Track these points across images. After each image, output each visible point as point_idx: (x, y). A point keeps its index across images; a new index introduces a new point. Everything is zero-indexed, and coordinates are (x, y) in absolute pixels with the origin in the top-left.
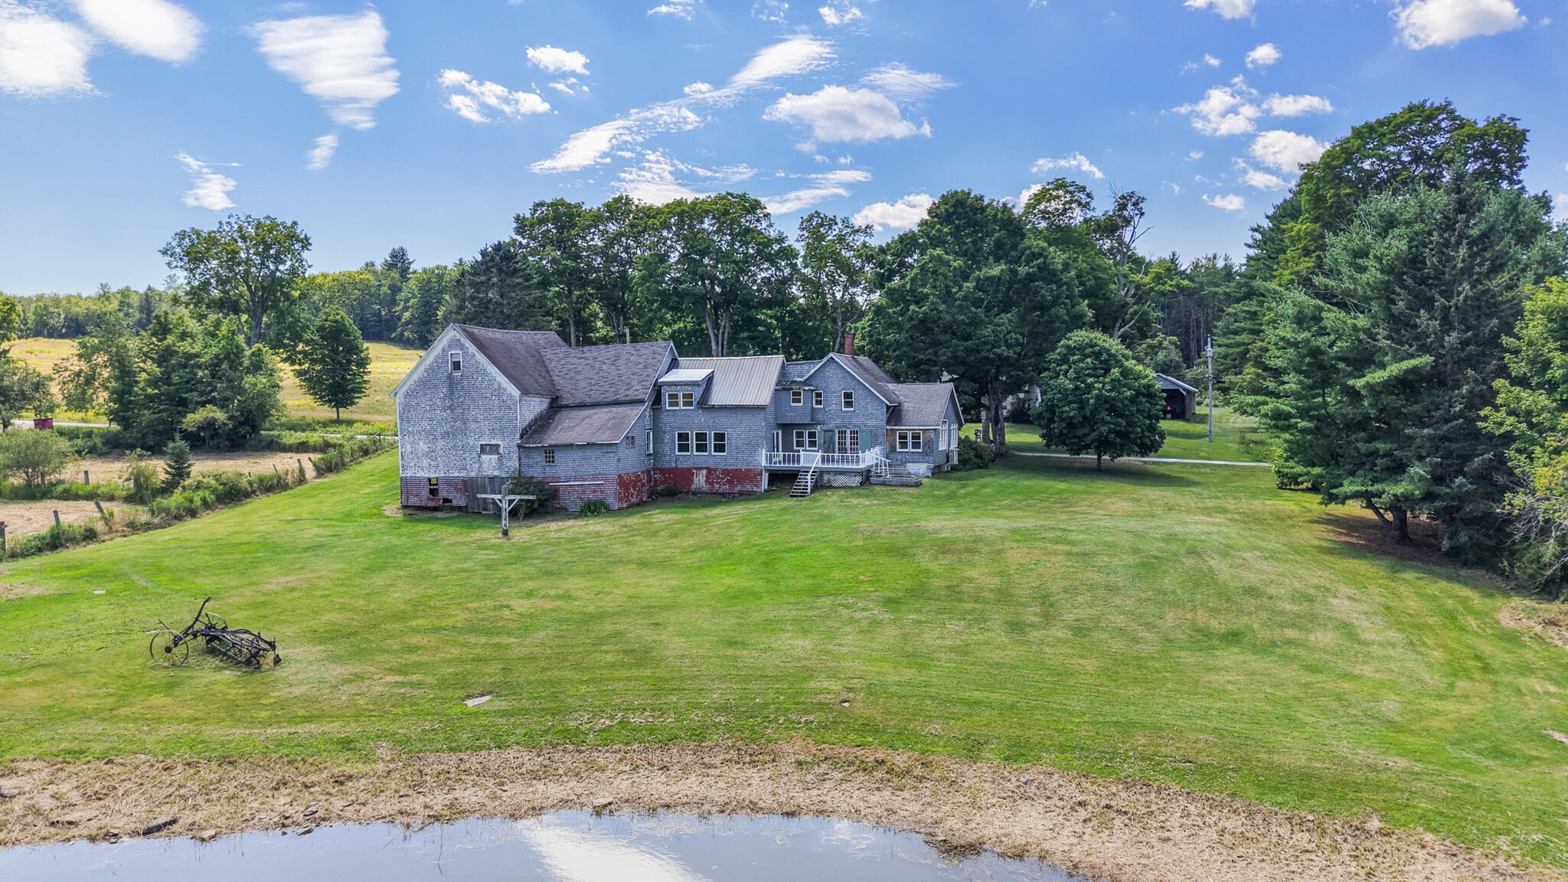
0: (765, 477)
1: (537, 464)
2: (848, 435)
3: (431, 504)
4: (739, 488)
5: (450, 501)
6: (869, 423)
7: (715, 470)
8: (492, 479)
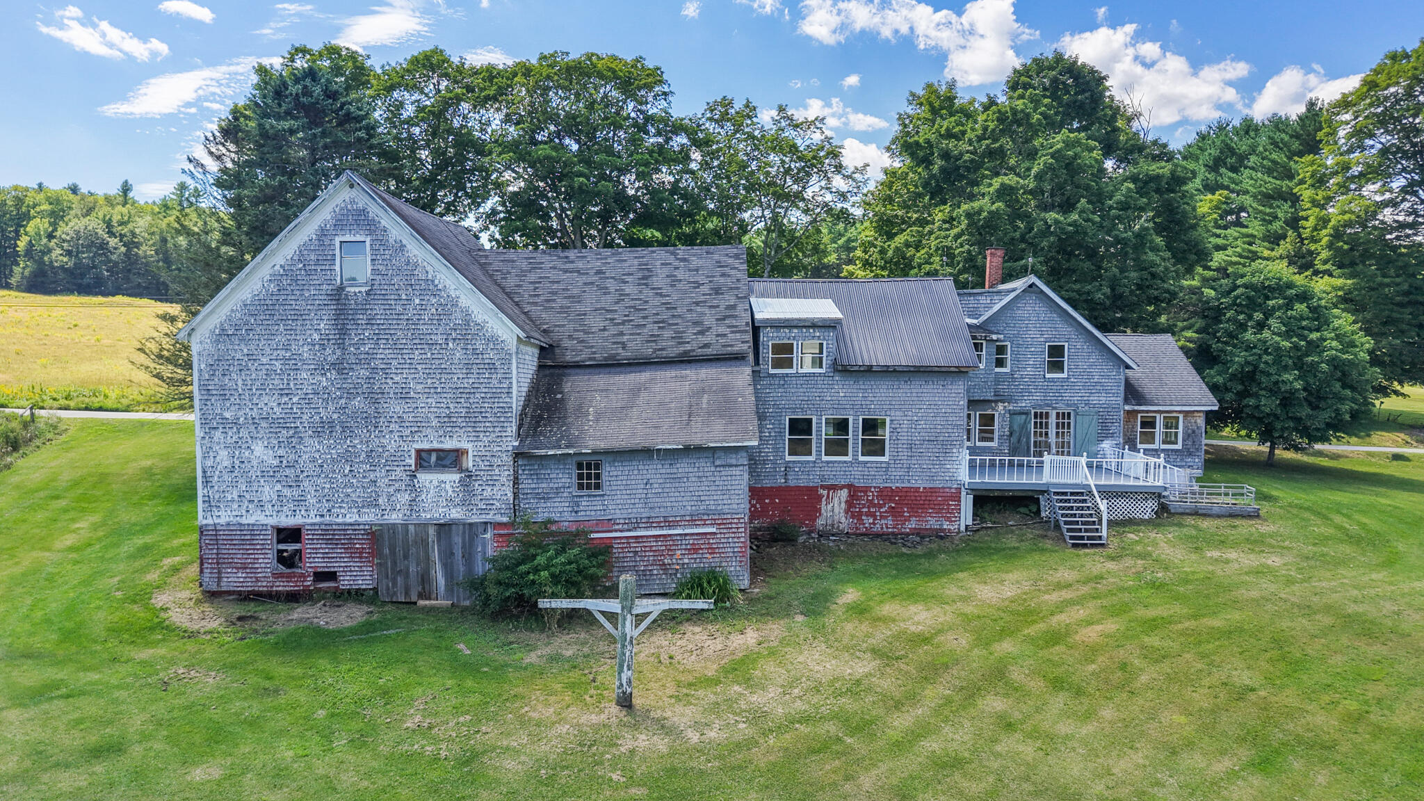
0: (967, 503)
1: (558, 491)
2: (1053, 420)
3: (282, 586)
4: (912, 524)
5: (332, 576)
6: (1094, 399)
7: (866, 490)
8: (444, 528)
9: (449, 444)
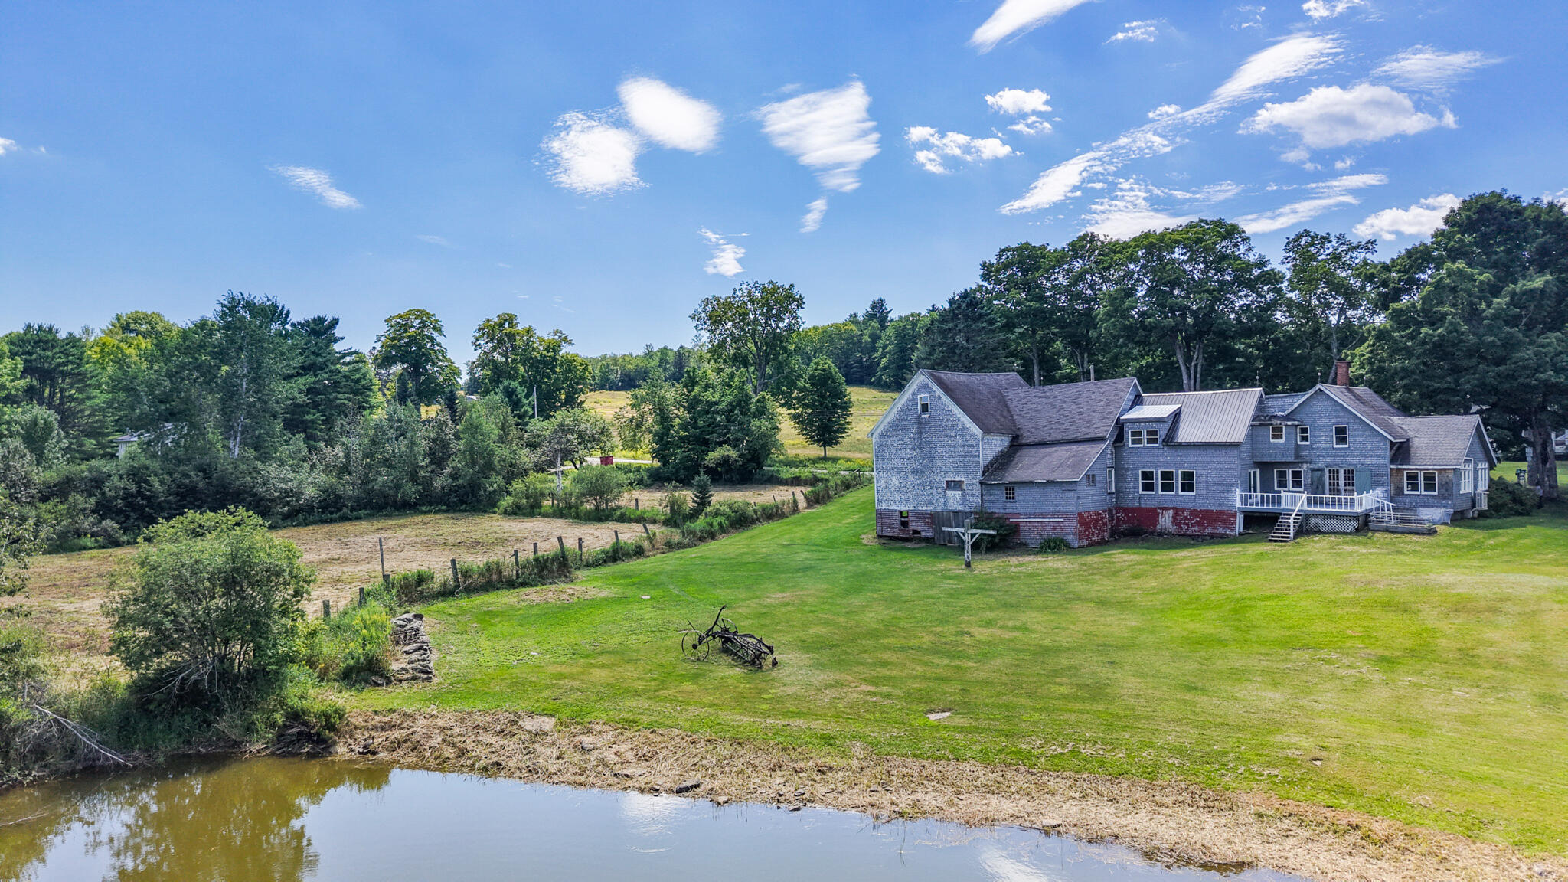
0: (1240, 520)
1: (998, 500)
2: (1341, 475)
3: (902, 535)
4: (1209, 530)
5: (919, 533)
6: (1368, 461)
7: (1183, 510)
8: (956, 513)
9: (957, 479)
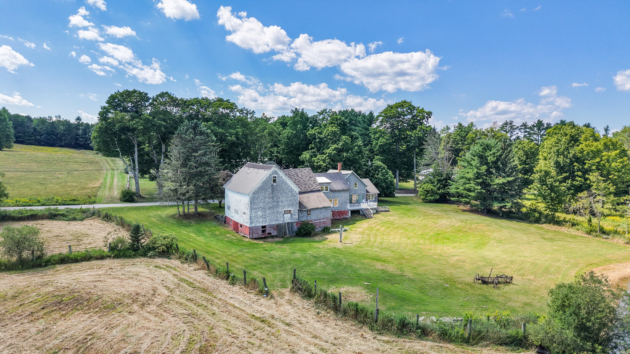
0: (350, 213)
1: (304, 216)
3: (263, 236)
4: (342, 217)
5: (270, 234)
6: (362, 192)
8: (288, 223)
9: (289, 209)
